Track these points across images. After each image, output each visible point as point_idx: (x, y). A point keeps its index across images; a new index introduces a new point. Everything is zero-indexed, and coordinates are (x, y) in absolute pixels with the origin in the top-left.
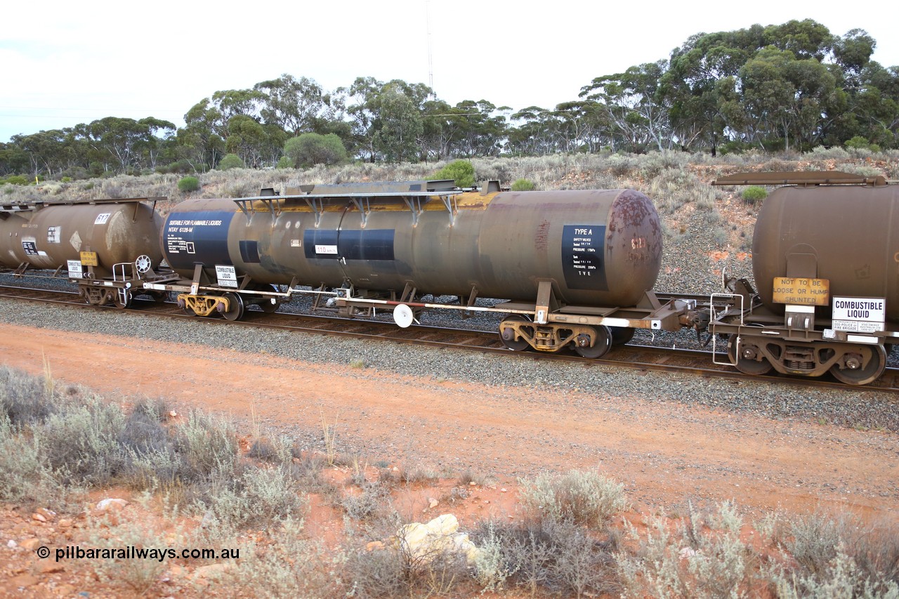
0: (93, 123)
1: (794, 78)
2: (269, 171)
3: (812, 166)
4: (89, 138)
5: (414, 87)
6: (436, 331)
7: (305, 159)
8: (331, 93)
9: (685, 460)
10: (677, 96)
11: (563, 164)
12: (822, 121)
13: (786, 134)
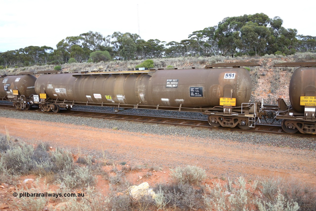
0: (25, 48)
1: (258, 32)
2: (85, 63)
3: (264, 61)
4: (24, 53)
5: (133, 35)
6: (141, 117)
7: (97, 59)
8: (106, 37)
9: (225, 159)
10: (220, 38)
11: (183, 60)
12: (267, 46)
13: (256, 50)
